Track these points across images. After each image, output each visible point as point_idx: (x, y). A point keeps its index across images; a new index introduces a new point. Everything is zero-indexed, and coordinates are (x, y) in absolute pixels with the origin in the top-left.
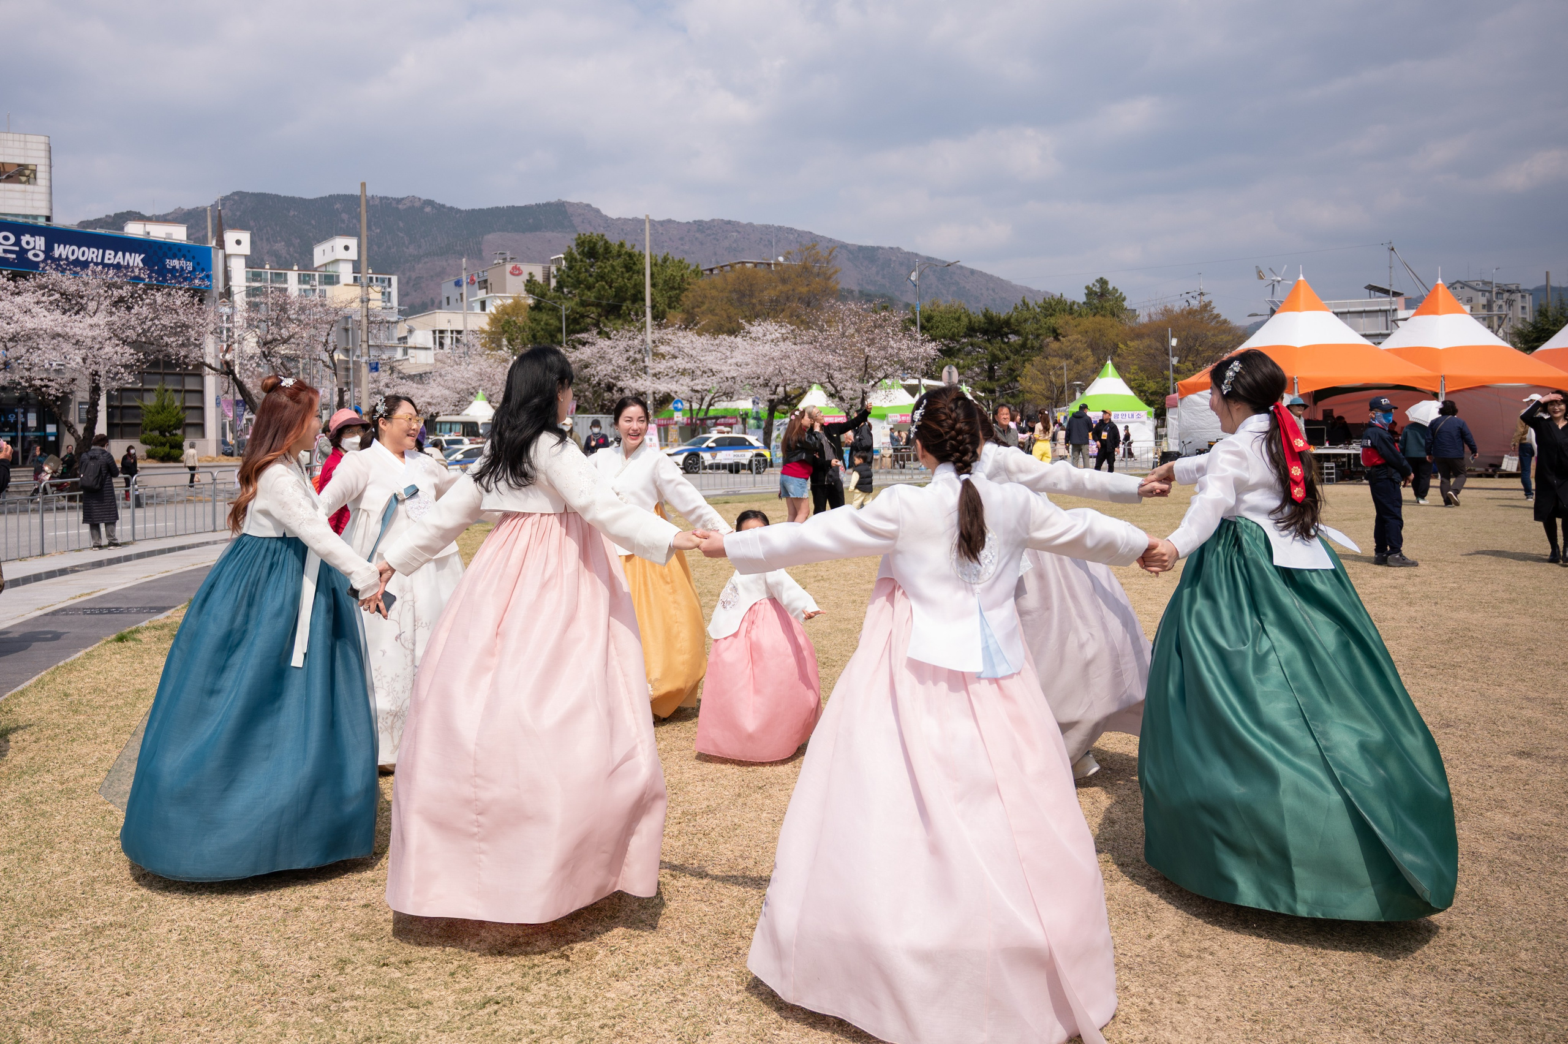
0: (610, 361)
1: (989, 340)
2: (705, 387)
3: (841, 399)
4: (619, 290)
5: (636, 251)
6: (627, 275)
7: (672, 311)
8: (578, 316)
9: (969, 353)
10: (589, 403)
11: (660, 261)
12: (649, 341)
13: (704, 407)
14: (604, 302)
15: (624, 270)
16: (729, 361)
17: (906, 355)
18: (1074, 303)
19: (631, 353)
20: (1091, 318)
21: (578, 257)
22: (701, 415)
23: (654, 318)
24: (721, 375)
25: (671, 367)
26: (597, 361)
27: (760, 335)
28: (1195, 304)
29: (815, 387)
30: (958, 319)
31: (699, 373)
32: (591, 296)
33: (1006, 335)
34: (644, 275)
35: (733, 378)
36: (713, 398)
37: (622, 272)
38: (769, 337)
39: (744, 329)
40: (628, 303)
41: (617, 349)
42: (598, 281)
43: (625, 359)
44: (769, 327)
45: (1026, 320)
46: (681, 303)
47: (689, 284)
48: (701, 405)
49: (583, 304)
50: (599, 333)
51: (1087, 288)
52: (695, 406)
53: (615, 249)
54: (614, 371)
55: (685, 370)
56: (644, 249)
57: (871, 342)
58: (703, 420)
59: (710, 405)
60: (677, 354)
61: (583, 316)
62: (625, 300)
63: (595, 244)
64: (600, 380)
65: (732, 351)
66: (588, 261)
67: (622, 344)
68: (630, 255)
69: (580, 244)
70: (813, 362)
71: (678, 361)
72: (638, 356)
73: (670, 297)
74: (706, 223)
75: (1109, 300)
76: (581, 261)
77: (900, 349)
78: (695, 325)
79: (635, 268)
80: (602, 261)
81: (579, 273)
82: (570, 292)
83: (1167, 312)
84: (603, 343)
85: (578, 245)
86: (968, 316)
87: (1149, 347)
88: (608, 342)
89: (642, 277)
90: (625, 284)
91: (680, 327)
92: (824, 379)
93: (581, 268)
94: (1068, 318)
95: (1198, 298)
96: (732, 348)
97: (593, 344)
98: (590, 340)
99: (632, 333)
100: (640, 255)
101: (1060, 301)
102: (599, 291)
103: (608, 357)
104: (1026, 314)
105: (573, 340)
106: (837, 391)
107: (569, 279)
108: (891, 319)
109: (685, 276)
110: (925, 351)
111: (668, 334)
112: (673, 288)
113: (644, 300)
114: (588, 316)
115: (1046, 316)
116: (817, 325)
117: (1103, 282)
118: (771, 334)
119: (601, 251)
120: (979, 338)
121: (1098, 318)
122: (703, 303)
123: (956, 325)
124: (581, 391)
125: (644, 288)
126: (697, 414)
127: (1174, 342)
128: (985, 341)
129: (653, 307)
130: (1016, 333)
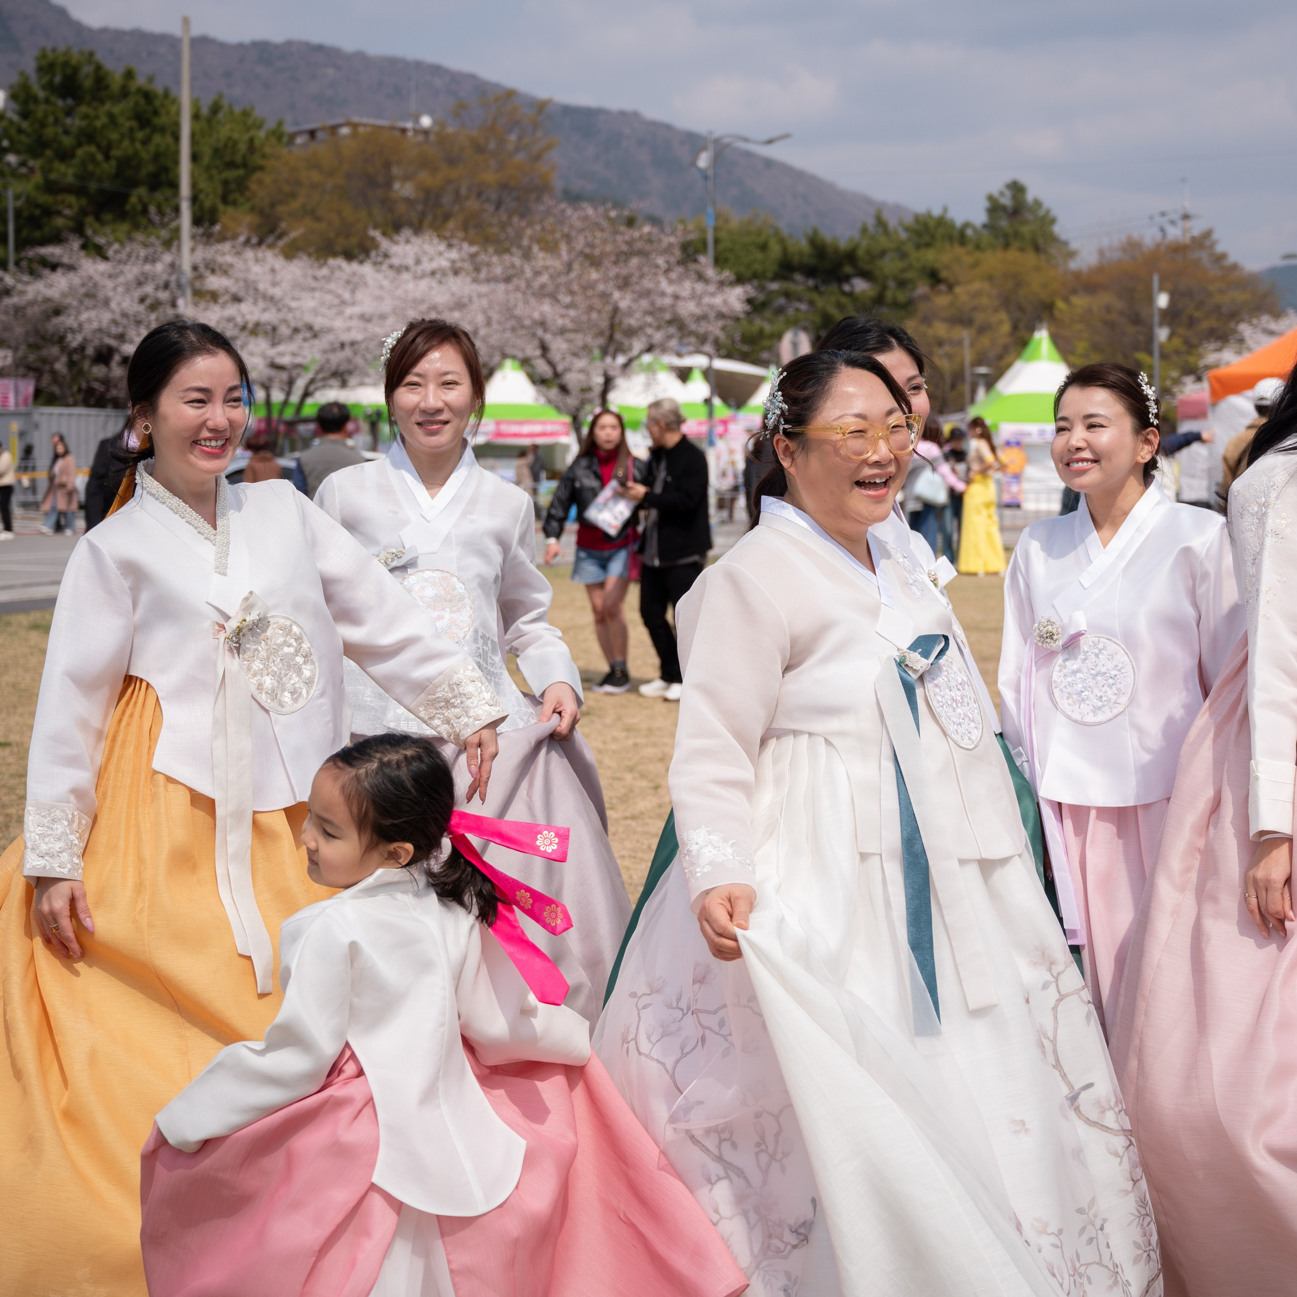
0: (106, 302)
1: (816, 288)
2: (298, 360)
3: (564, 389)
4: (126, 163)
5: (158, 88)
6: (140, 135)
7: (230, 210)
8: (37, 212)
9: (780, 310)
10: (61, 386)
11: (205, 111)
12: (186, 266)
13: (295, 398)
14: (93, 186)
15: (134, 124)
16: (349, 311)
17: (688, 308)
18: (967, 225)
19: (149, 289)
20: (1000, 254)
21: (41, 94)
22: (289, 414)
23: (197, 221)
24: (331, 337)
25: (230, 320)
26: (81, 302)
27: (410, 261)
28: (1174, 233)
29: (509, 364)
30: (764, 247)
31: (284, 331)
32: (67, 173)
33: (847, 278)
34: (177, 138)
35: (353, 344)
36: (312, 381)
37: (131, 130)
38: (427, 266)
39: (376, 246)
40: (142, 191)
41: (121, 279)
42: (80, 145)
43: (136, 300)
44: (427, 247)
45: (883, 253)
46: (248, 194)
47: (264, 156)
48: (288, 394)
49: (51, 187)
50: (84, 247)
51: (991, 198)
52: (277, 396)
53: (116, 79)
54: (115, 322)
55: (257, 325)
56: (178, 82)
57: (624, 283)
58: (291, 425)
59: (306, 394)
60: (242, 294)
61: (49, 212)
62: (135, 184)
63: (76, 70)
64: (85, 339)
65: (353, 292)
66: (60, 103)
67: (131, 271)
68: (148, 96)
69: (46, 67)
70: (513, 316)
71: (245, 307)
72: (164, 295)
73: (225, 183)
74: (276, 47)
75: (1026, 222)
76: (47, 101)
77: (676, 297)
78: (280, 237)
79: (157, 121)
80: (89, 104)
81: (43, 125)
82: (23, 164)
83: (1132, 246)
84: (92, 268)
85: (41, 70)
86: (782, 241)
87: (1108, 310)
88: (102, 266)
89: (169, 140)
90: (136, 153)
91: (247, 242)
92: (533, 351)
93: (46, 116)
94: (959, 250)
95: (1181, 223)
96: (354, 285)
97: (71, 268)
98: (66, 260)
99: (151, 250)
100: (166, 94)
101: (942, 222)
102: (84, 164)
103: (101, 295)
104: (883, 242)
105: (30, 260)
106: (557, 375)
107: (23, 138)
108: (660, 241)
109: (257, 143)
110: (725, 302)
111: (224, 253)
112: (231, 165)
113: (174, 185)
114: (59, 213)
115: (918, 247)
116: (520, 246)
117: (1017, 189)
118: (431, 260)
119: (88, 83)
120: (800, 283)
121: (1012, 254)
122: (293, 195)
123: (759, 256)
124: (44, 361)
125: (177, 162)
126: (281, 411)
127: (1163, 301)
128: (809, 289)
129: (195, 199)
130: (866, 275)
